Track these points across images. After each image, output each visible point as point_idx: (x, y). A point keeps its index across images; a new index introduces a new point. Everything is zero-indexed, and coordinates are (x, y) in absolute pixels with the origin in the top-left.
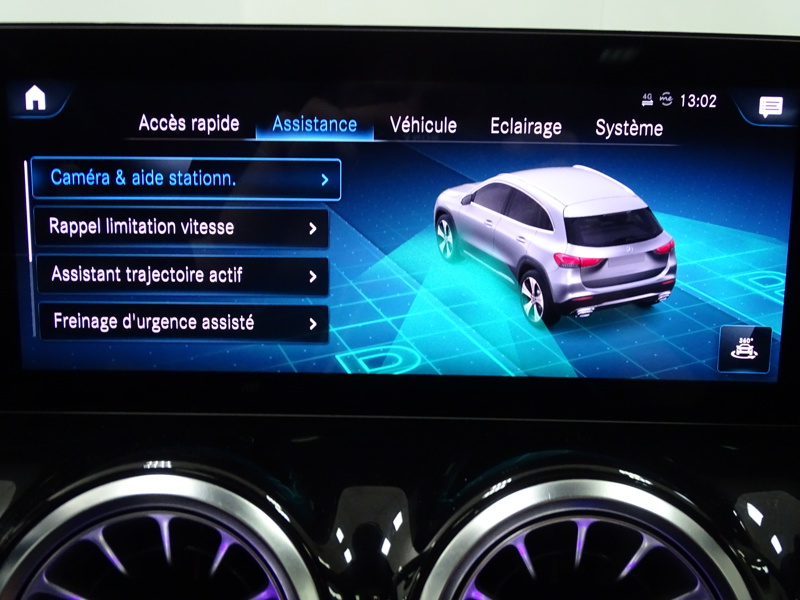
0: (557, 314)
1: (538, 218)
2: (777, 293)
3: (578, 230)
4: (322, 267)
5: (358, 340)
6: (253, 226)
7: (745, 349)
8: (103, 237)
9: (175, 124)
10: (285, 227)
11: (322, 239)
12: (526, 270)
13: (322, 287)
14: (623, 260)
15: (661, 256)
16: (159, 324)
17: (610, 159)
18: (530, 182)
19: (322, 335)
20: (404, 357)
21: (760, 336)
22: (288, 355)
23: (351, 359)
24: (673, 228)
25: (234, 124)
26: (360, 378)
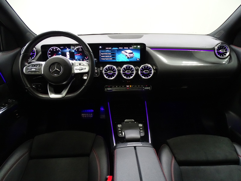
0: (128, 58)
1: (127, 53)
2: (139, 56)
3: (129, 53)
4: (116, 56)
5: (118, 60)
6: (112, 54)
7: (138, 59)
8: (104, 54)
9: (108, 48)
10: (114, 54)
11: (116, 54)
12: (126, 55)
13: (116, 57)
14: (132, 55)
15: (133, 55)
16: (107, 59)
17: (131, 50)
18: (126, 51)
19: (116, 59)
20: (120, 61)
21: (139, 59)
22: (114, 61)
23: (117, 61)
24: (134, 53)
25: (111, 48)
26: (118, 62)
